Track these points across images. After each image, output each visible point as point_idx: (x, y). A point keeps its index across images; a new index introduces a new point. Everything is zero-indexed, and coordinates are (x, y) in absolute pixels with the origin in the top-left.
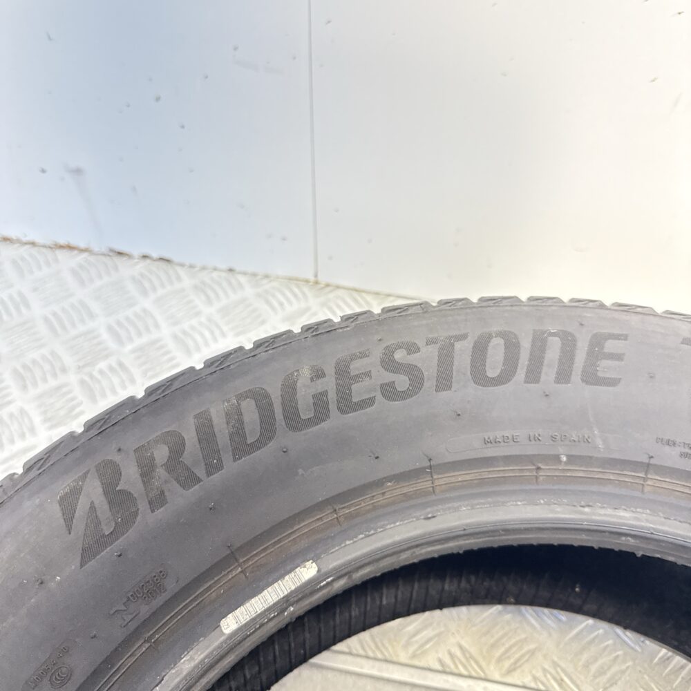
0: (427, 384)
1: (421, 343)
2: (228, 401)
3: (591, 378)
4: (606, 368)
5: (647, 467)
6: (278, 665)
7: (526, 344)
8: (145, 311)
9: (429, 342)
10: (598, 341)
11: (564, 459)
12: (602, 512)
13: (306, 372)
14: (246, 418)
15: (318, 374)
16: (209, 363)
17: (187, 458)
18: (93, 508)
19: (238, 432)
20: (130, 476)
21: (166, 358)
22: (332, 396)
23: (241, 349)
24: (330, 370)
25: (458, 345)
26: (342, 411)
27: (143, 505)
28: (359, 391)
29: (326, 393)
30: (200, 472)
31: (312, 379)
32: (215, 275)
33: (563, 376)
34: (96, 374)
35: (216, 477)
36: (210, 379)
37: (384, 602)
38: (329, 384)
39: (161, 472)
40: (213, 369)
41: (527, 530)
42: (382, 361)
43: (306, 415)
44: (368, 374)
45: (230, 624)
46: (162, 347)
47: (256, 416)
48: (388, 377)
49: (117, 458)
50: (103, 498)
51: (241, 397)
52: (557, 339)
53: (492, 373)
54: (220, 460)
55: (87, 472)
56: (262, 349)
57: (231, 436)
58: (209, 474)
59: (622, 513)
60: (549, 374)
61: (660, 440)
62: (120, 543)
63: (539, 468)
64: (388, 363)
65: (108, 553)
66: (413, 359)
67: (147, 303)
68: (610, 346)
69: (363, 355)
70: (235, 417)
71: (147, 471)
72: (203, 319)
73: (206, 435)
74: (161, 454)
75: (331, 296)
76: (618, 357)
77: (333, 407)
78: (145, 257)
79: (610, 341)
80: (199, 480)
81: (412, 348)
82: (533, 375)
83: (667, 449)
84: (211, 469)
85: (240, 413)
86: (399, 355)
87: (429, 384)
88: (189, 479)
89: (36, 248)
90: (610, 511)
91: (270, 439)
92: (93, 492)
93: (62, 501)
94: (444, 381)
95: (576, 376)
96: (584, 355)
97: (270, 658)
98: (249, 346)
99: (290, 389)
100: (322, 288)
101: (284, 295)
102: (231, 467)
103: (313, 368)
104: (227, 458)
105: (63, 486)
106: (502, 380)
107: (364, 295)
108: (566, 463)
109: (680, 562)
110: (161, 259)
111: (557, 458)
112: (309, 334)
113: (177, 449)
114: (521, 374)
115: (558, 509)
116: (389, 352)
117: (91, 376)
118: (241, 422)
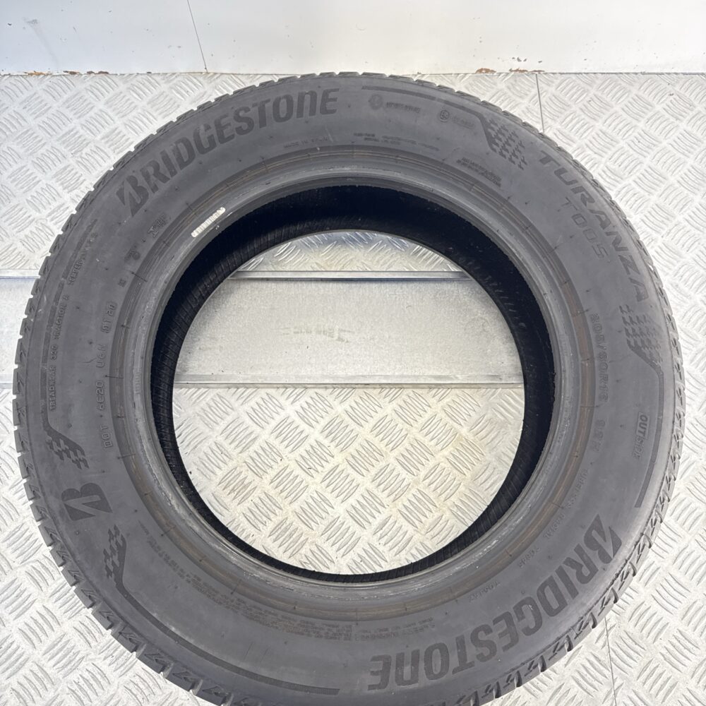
0: (256, 125)
1: (250, 107)
2: (172, 145)
3: (325, 111)
4: (329, 105)
5: (352, 147)
6: (225, 272)
7: (295, 100)
8: (101, 110)
9: (254, 105)
10: (326, 93)
11: (319, 149)
12: (338, 169)
13: (202, 127)
14: (182, 152)
15: (208, 128)
16: (159, 131)
17: (161, 171)
18: (130, 194)
19: (179, 157)
20: (141, 181)
21: (124, 139)
22: (216, 136)
23: (171, 122)
24: (212, 125)
25: (266, 105)
26: (222, 143)
27: (149, 191)
28: (227, 133)
29: (212, 135)
30: (168, 175)
31: (206, 131)
32: (139, 78)
33: (313, 112)
34: (84, 155)
35: (175, 177)
36: (162, 137)
37: (269, 239)
38: (213, 131)
39: (153, 178)
40: (161, 133)
41: (308, 183)
42: (235, 118)
43: (206, 146)
44: (229, 124)
45: (195, 234)
46: (119, 133)
47: (185, 150)
48: (238, 124)
49: (134, 174)
50: (133, 190)
51: (177, 143)
52: (309, 96)
53: (282, 115)
54: (175, 170)
55: (123, 182)
56: (180, 120)
57: (177, 159)
58: (172, 176)
59: (346, 169)
60: (306, 112)
61: (355, 134)
62: (144, 207)
63: (309, 155)
64: (238, 118)
65: (141, 211)
66: (247, 114)
67: (100, 105)
68: (331, 95)
69: (226, 116)
70: (176, 151)
71: (147, 177)
72: (139, 111)
73: (166, 159)
74: (151, 170)
75: (219, 80)
76: (335, 100)
77: (217, 141)
78: (90, 73)
79: (332, 93)
80: (169, 179)
81: (247, 110)
82: (300, 114)
83: (359, 138)
84: (173, 174)
85: (178, 149)
86: (241, 114)
87: (257, 125)
88: (165, 179)
89: (13, 78)
90: (341, 169)
91: (193, 158)
92: (129, 189)
93: (118, 194)
94: (263, 123)
95: (318, 111)
96: (320, 102)
97: (220, 270)
98: (175, 120)
99: (197, 135)
100: (212, 76)
101: (187, 85)
102: (181, 173)
103: (205, 125)
104: (177, 168)
105: (116, 188)
106: (288, 117)
107: (239, 77)
108: (320, 150)
109: (373, 186)
110: (101, 73)
111: (315, 149)
112: (201, 110)
113: (157, 168)
114: (295, 114)
115: (320, 171)
116: (237, 113)
117: (81, 157)
118: (179, 153)
